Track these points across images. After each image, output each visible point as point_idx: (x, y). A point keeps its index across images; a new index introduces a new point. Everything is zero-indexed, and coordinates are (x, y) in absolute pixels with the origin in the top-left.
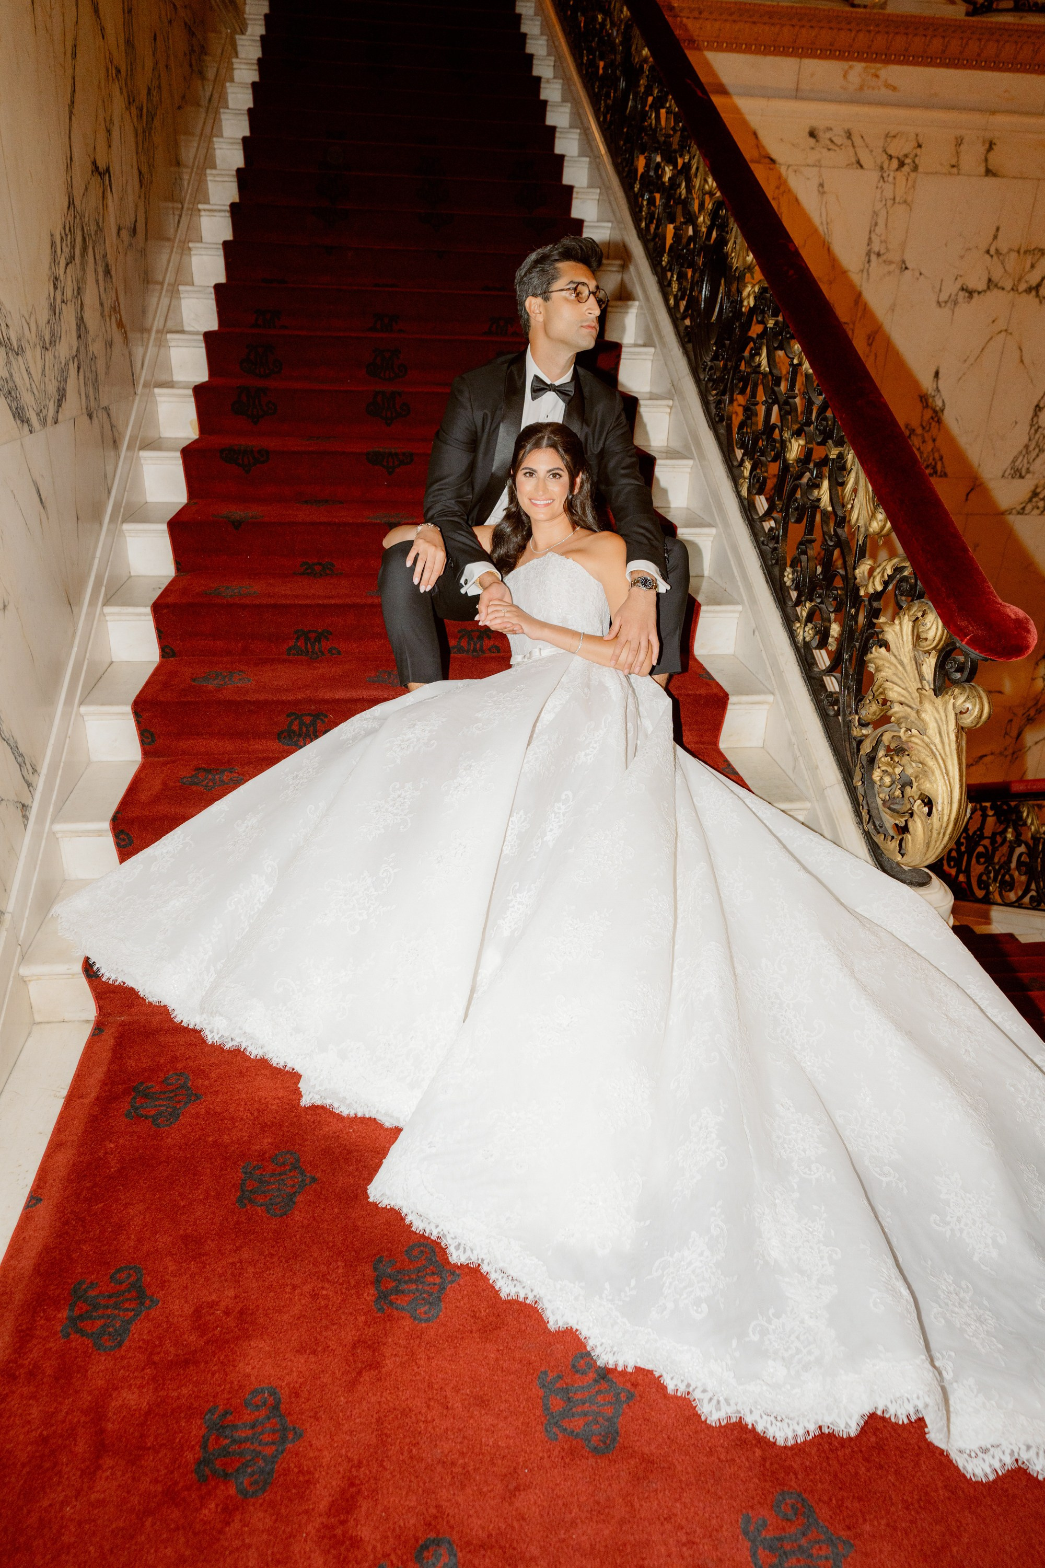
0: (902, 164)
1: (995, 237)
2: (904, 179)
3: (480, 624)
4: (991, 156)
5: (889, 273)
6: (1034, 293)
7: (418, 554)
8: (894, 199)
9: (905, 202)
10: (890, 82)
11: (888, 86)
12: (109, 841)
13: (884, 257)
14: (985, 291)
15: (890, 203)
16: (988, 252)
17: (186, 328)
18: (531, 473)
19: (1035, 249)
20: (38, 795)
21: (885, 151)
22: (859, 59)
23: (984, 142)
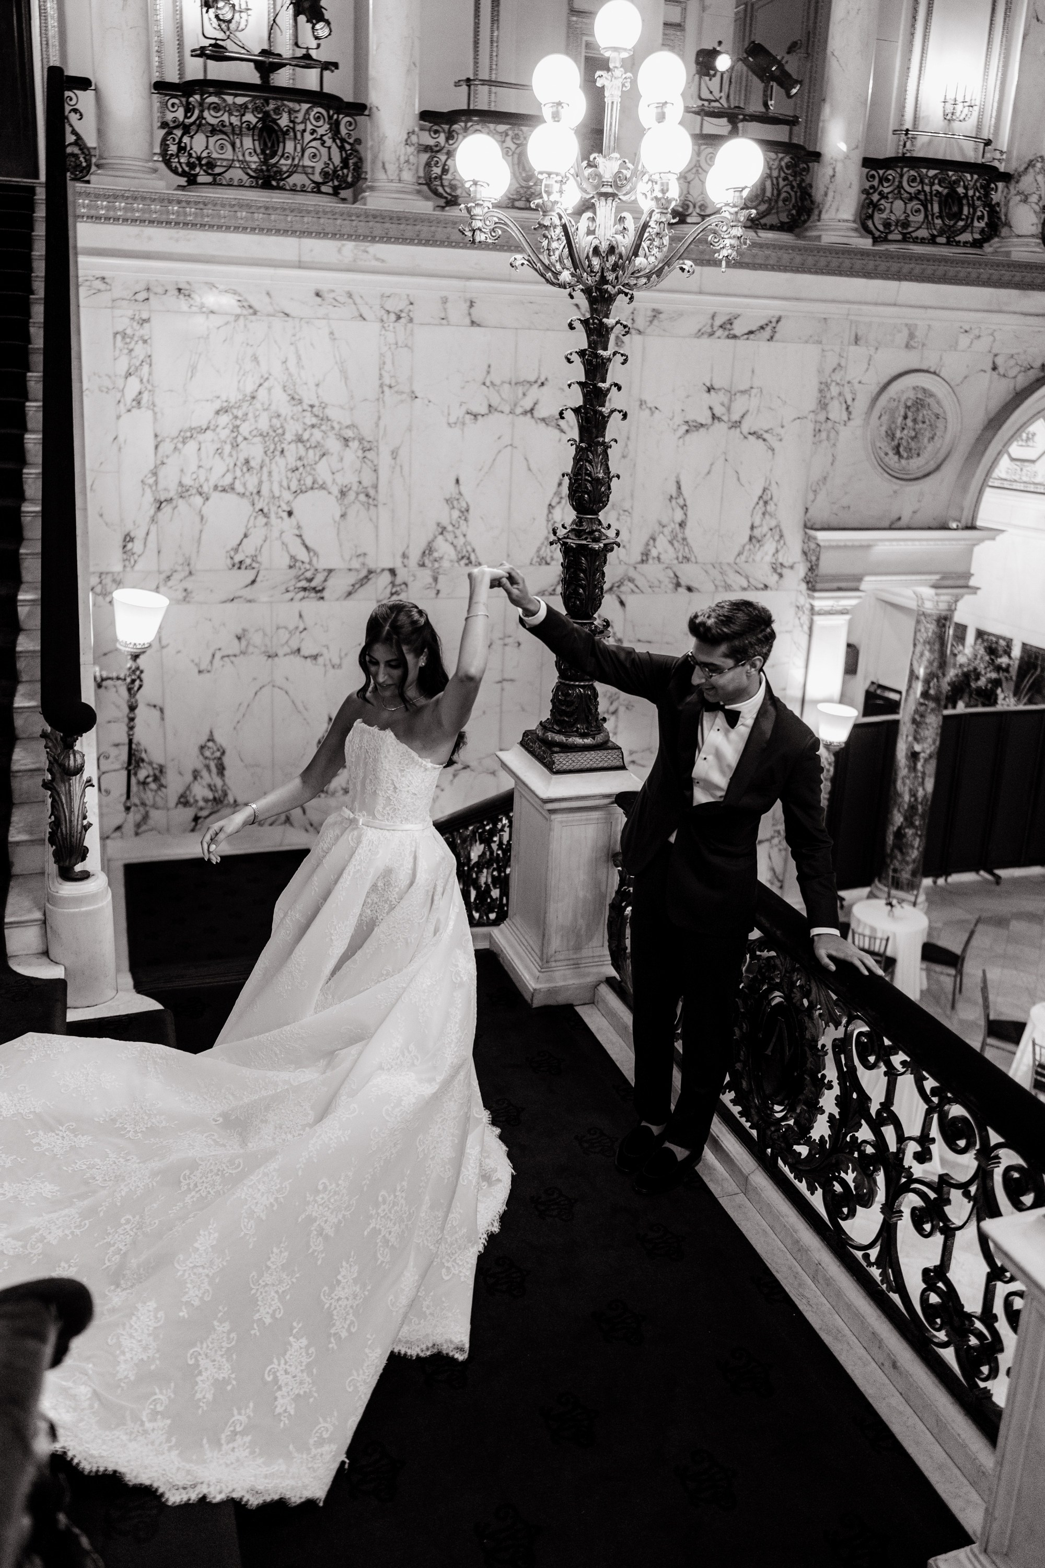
0: (399, 317)
1: (488, 372)
2: (403, 328)
4: (473, 310)
5: (402, 401)
6: (529, 415)
8: (396, 344)
9: (406, 346)
10: (378, 256)
11: (377, 259)
13: (395, 389)
14: (487, 414)
15: (393, 347)
16: (484, 384)
19: (523, 381)
21: (383, 308)
22: (348, 238)
23: (465, 301)
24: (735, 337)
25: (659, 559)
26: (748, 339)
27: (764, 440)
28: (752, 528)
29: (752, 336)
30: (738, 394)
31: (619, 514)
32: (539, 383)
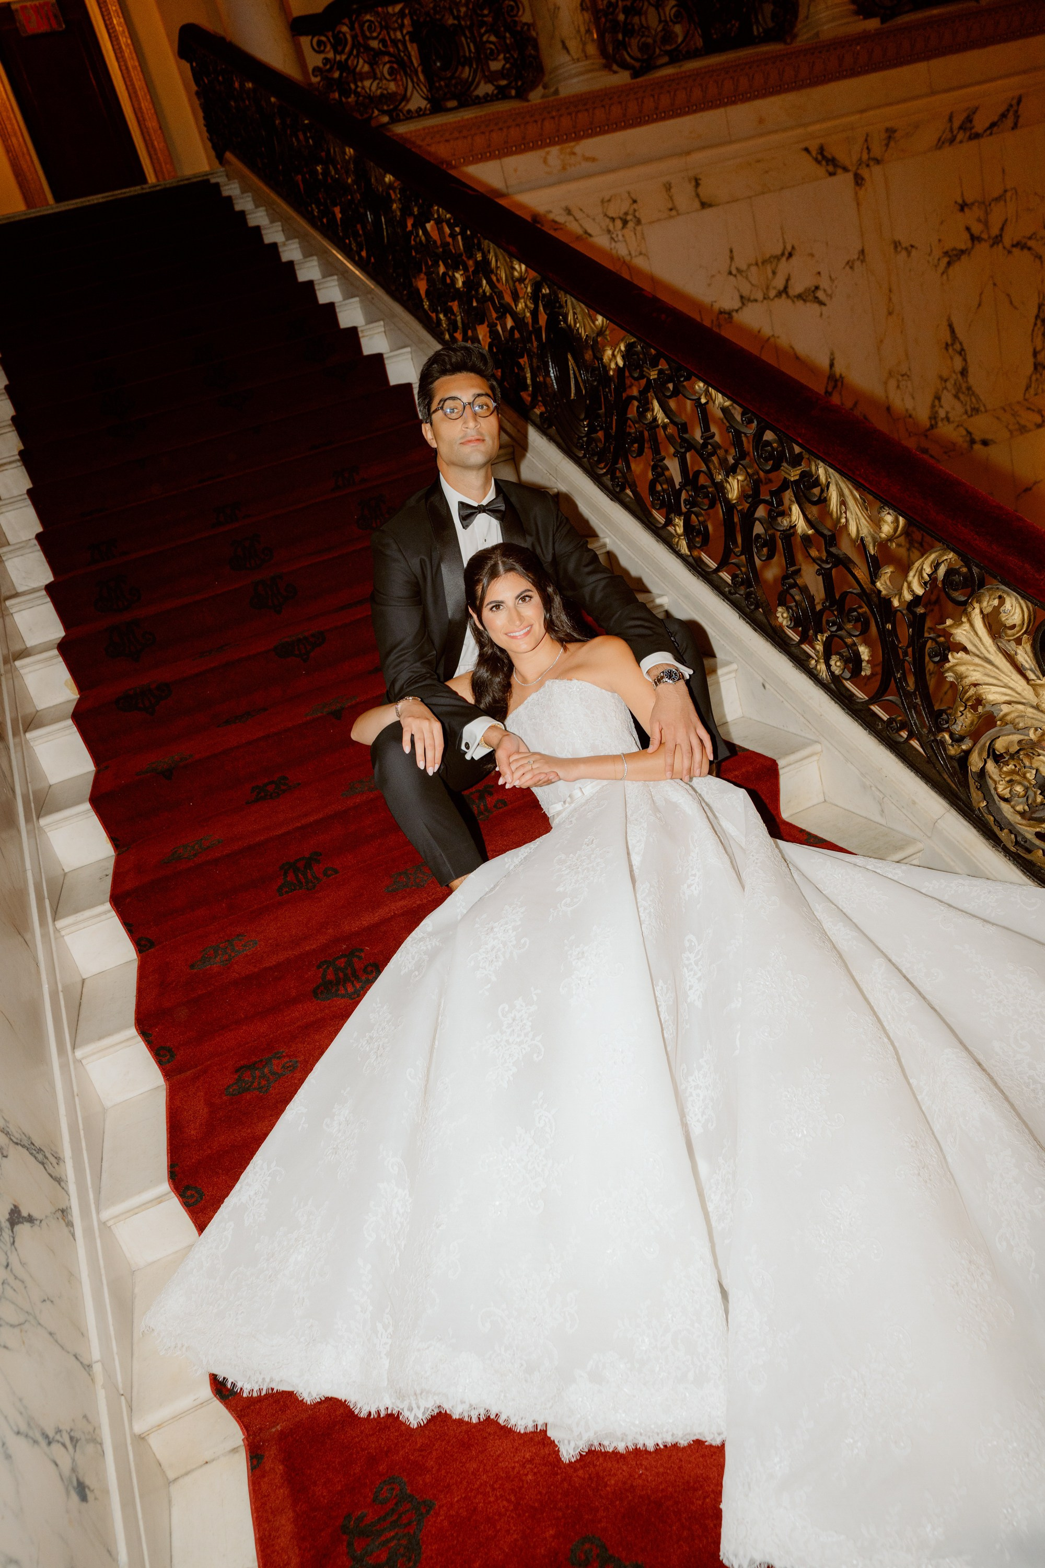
0: (625, 222)
1: (732, 258)
2: (632, 234)
3: (507, 787)
4: (700, 189)
6: (784, 296)
7: (412, 735)
8: (630, 254)
9: (641, 254)
10: (587, 155)
11: (587, 159)
12: (174, 1204)
14: (741, 308)
15: (627, 259)
16: (730, 273)
17: (20, 589)
18: (497, 606)
19: (770, 257)
20: (72, 1188)
21: (606, 215)
22: (552, 144)
23: (690, 181)
24: (977, 136)
25: (948, 419)
26: (991, 134)
27: (1029, 249)
28: (1035, 354)
29: (995, 129)
30: (993, 205)
31: (898, 381)
32: (787, 253)
